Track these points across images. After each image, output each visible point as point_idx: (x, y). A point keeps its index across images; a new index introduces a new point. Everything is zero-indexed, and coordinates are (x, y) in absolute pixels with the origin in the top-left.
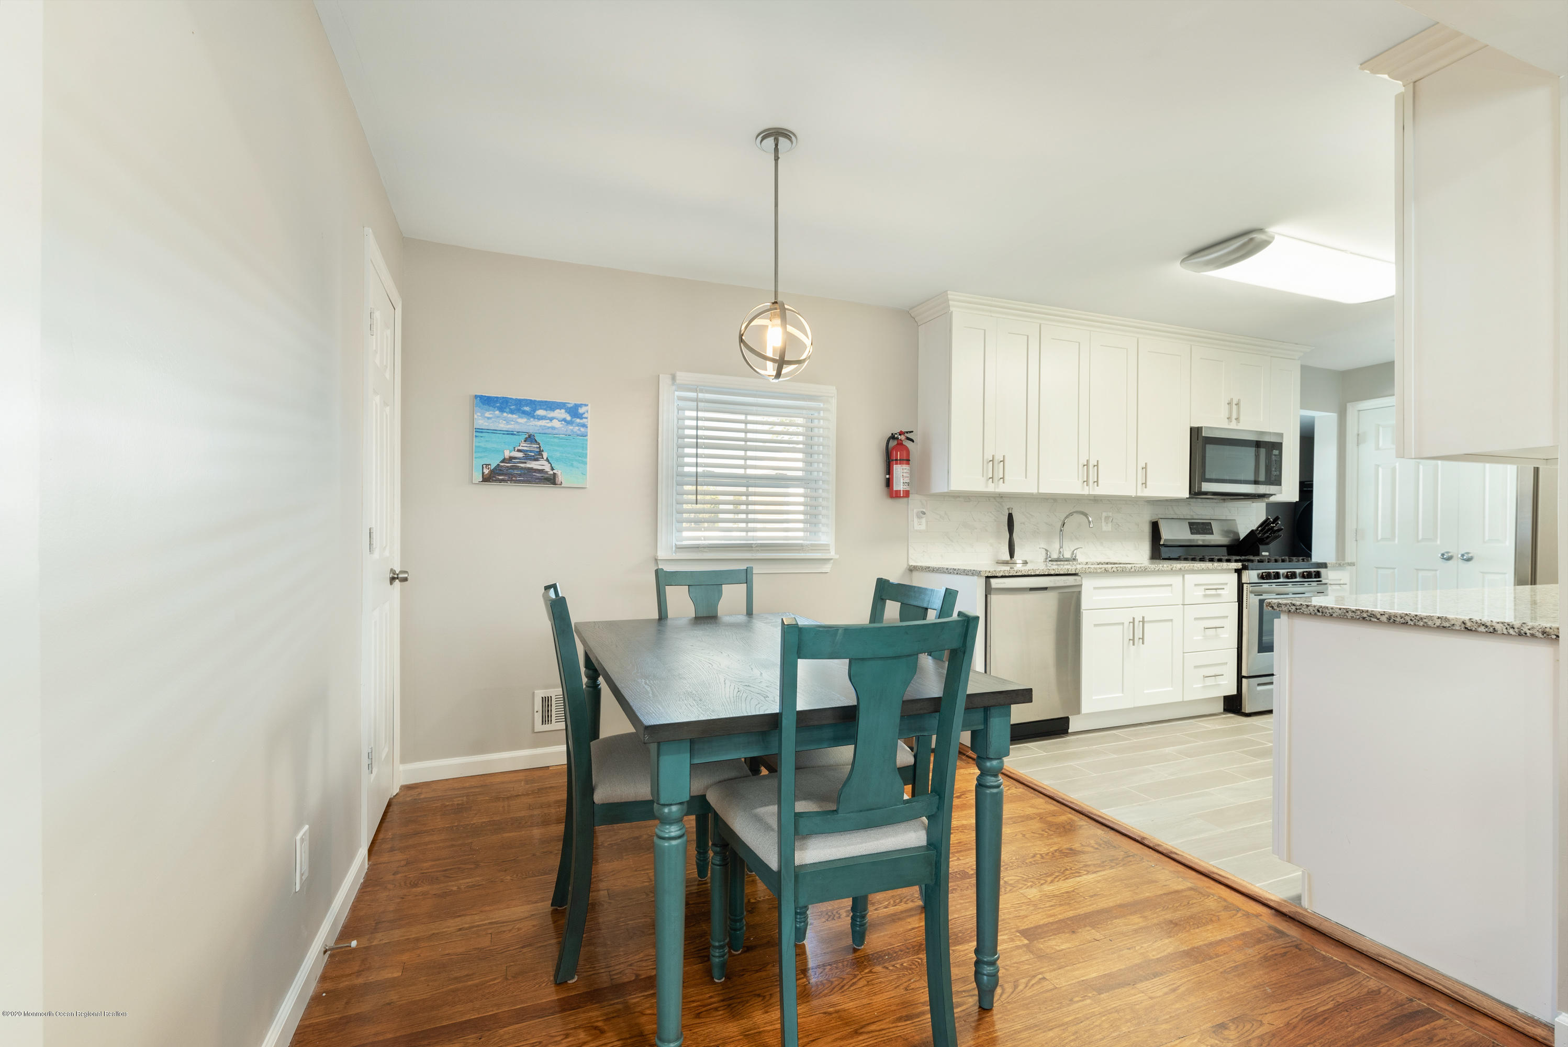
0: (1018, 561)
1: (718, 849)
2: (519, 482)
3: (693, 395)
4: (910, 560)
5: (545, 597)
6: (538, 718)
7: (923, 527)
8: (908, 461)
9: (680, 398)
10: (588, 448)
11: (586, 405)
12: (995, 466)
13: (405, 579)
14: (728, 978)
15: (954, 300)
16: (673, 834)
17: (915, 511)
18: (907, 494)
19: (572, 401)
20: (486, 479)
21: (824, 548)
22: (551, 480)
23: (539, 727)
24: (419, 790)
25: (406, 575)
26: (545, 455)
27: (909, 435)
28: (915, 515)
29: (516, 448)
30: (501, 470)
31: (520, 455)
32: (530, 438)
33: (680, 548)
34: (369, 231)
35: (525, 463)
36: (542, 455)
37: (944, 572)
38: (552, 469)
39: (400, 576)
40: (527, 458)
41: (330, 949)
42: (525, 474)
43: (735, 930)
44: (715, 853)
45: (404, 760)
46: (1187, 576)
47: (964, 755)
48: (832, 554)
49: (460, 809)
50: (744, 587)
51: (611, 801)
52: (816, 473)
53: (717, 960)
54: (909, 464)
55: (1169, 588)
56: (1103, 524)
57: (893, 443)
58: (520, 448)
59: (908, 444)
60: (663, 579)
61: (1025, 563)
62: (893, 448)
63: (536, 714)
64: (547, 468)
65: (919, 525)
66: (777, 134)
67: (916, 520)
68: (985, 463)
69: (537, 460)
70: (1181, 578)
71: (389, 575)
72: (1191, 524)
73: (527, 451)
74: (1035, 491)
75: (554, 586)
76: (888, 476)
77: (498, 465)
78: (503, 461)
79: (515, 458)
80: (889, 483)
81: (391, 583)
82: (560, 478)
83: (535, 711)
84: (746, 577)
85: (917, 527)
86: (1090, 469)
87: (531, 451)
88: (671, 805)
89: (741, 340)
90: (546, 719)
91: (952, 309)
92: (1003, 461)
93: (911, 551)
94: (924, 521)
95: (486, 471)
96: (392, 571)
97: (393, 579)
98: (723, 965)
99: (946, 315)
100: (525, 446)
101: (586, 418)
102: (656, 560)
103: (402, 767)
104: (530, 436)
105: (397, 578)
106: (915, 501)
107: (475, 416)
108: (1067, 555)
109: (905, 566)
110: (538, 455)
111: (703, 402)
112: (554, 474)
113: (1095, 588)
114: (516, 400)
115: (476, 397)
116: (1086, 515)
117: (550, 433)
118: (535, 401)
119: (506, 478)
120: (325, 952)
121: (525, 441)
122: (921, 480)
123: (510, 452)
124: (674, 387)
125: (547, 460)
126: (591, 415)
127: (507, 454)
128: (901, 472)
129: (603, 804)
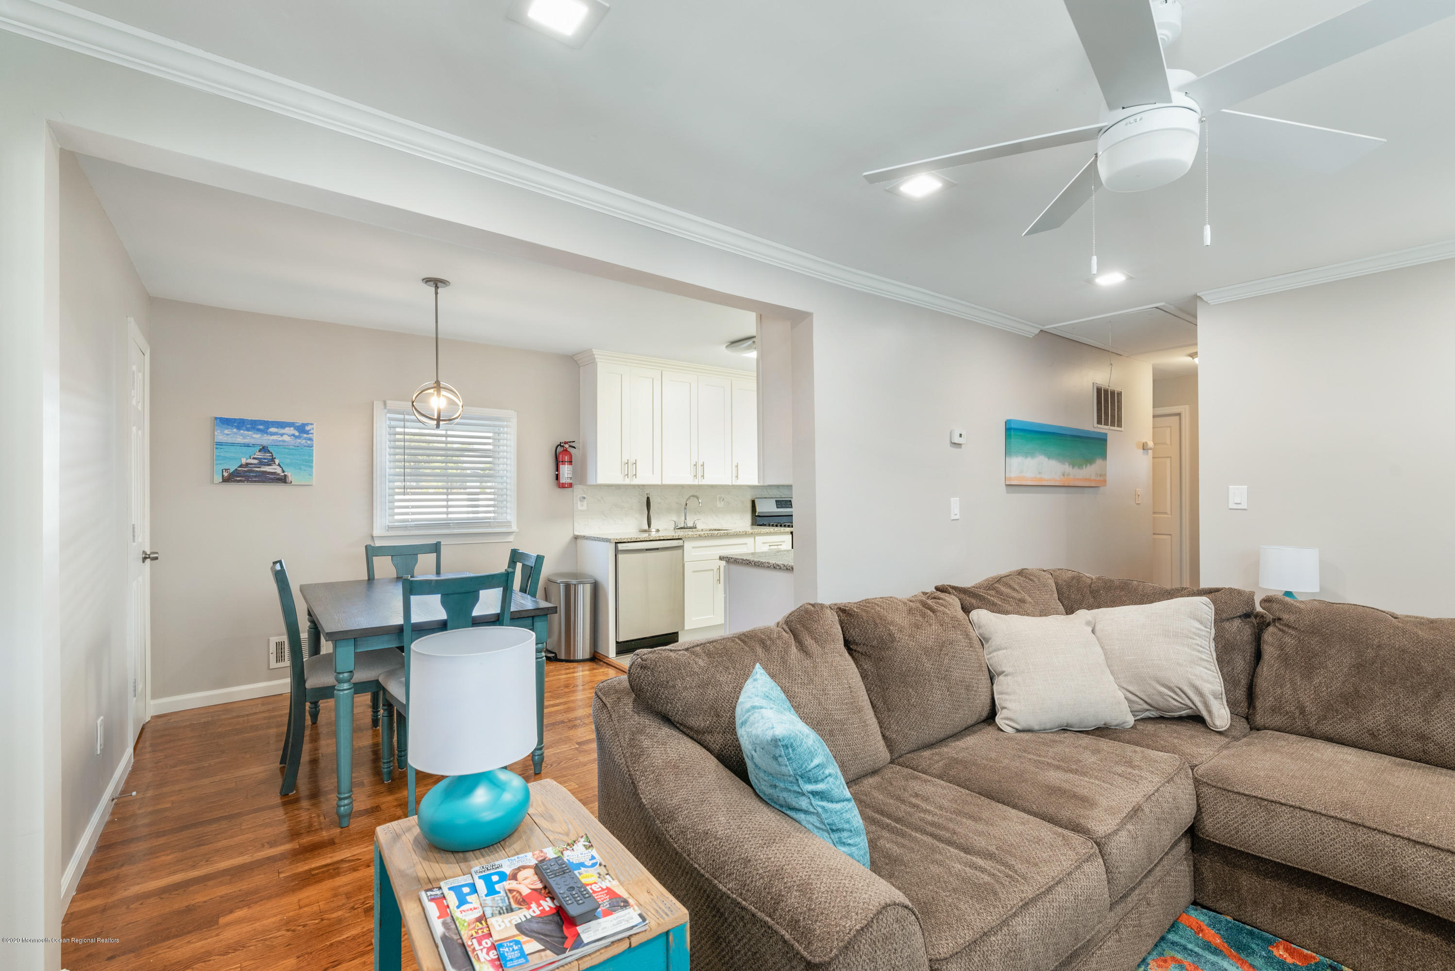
0: (653, 530)
1: (386, 707)
2: (255, 481)
3: (401, 416)
4: (575, 531)
5: (273, 569)
6: (273, 658)
7: (584, 508)
8: (570, 462)
9: (391, 419)
10: (314, 456)
11: (312, 424)
12: (629, 466)
13: (156, 558)
14: (393, 780)
15: (598, 355)
16: (345, 688)
17: (578, 496)
18: (570, 485)
19: (300, 421)
20: (226, 480)
21: (508, 524)
22: (283, 480)
23: (273, 664)
24: (169, 718)
25: (157, 555)
26: (277, 461)
27: (572, 444)
28: (578, 499)
29: (252, 457)
30: (238, 473)
31: (256, 461)
32: (264, 449)
33: (390, 528)
34: (131, 320)
35: (260, 467)
36: (274, 462)
37: (592, 540)
38: (283, 472)
39: (151, 556)
40: (261, 463)
41: (116, 798)
42: (260, 476)
43: (401, 757)
44: (384, 710)
45: (154, 696)
46: (757, 538)
47: (602, 661)
48: (514, 528)
49: (206, 724)
50: (434, 556)
51: (317, 686)
52: (501, 472)
53: (386, 770)
54: (571, 464)
55: (745, 546)
56: (718, 502)
57: (560, 449)
58: (255, 456)
59: (571, 450)
60: (371, 552)
61: (658, 531)
62: (560, 453)
63: (271, 655)
64: (279, 471)
65: (581, 506)
66: (437, 283)
67: (579, 503)
68: (623, 464)
69: (270, 465)
70: (753, 539)
71: (142, 556)
72: (777, 501)
73: (261, 458)
74: (659, 483)
75: (280, 562)
76: (557, 473)
77: (236, 469)
78: (241, 466)
79: (251, 464)
80: (557, 477)
81: (143, 562)
82: (290, 479)
83: (270, 653)
84: (436, 548)
85: (580, 508)
86: (698, 468)
87: (265, 459)
88: (344, 673)
89: (413, 405)
90: (280, 658)
91: (597, 360)
92: (635, 463)
93: (576, 524)
94: (585, 503)
95: (226, 474)
96: (144, 552)
97: (144, 559)
98: (390, 773)
99: (592, 362)
100: (259, 455)
101: (312, 434)
102: (372, 537)
103: (152, 702)
104: (264, 447)
105: (149, 558)
106: (578, 490)
107: (216, 433)
108: (690, 524)
109: (571, 535)
110: (272, 461)
111: (409, 421)
112: (285, 476)
113: (693, 547)
114: (252, 420)
115: (216, 418)
116: (698, 498)
117: (283, 445)
118: (268, 421)
119: (243, 479)
120: (113, 800)
121: (259, 451)
122: (581, 476)
123: (247, 459)
124: (386, 410)
125: (279, 465)
126: (317, 433)
127: (244, 461)
128: (566, 471)
129: (312, 689)
